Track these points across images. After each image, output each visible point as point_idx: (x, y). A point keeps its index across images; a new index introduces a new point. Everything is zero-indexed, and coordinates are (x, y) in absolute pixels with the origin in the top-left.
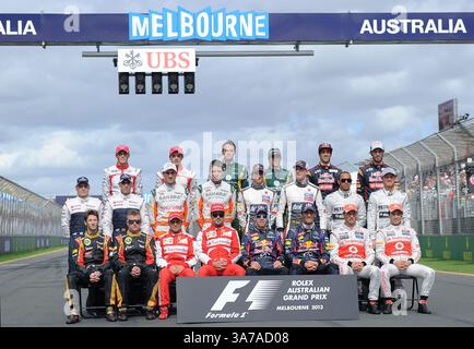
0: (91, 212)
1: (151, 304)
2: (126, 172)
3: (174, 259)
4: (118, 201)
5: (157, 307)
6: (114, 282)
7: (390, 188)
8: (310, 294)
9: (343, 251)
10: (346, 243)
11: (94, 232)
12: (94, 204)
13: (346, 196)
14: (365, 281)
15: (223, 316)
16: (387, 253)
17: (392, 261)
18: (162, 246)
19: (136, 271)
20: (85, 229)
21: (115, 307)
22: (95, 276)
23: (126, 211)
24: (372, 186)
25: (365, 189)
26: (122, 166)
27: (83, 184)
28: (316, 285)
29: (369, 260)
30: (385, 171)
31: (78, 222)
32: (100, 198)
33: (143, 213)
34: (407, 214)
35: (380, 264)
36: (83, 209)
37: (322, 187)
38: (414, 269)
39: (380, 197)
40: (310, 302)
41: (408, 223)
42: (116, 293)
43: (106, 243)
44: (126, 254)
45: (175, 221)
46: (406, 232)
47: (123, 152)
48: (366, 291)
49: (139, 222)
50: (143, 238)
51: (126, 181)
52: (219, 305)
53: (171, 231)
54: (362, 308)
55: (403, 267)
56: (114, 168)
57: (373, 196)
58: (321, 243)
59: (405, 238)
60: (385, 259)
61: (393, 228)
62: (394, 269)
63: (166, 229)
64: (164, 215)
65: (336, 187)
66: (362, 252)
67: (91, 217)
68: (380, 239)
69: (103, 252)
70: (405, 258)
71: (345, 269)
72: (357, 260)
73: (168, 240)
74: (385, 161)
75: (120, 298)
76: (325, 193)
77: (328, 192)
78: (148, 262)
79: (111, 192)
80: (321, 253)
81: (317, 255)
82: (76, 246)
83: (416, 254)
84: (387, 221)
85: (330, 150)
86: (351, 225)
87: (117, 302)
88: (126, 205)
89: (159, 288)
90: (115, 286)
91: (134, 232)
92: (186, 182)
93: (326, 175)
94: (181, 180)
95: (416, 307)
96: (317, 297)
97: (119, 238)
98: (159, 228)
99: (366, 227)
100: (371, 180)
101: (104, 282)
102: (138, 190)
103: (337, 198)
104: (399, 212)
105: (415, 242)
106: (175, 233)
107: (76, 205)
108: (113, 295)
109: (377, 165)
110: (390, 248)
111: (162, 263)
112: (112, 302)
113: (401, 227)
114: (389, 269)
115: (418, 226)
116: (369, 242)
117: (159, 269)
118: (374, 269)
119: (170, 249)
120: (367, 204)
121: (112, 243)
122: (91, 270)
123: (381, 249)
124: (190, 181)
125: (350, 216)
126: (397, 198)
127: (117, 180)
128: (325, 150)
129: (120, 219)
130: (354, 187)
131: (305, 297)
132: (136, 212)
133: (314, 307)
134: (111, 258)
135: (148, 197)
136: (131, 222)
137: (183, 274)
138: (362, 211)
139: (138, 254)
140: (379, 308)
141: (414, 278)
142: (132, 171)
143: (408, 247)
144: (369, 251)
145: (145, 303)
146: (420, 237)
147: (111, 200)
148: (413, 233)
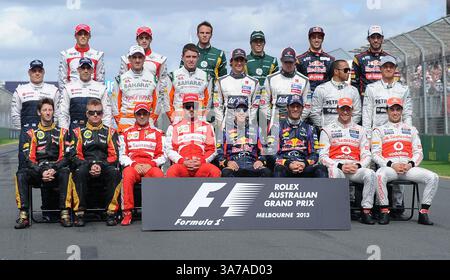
0: (46, 101)
1: (112, 207)
2: (86, 55)
3: (139, 156)
4: (77, 88)
5: (119, 211)
6: (71, 181)
7: (389, 79)
8: (295, 200)
9: (335, 151)
10: (338, 141)
11: (49, 123)
12: (49, 91)
13: (340, 88)
14: (358, 186)
15: (194, 223)
16: (385, 154)
17: (389, 164)
18: (126, 141)
19: (96, 169)
20: (38, 120)
21: (71, 211)
22: (48, 174)
23: (86, 100)
24: (369, 77)
26: (83, 48)
27: (37, 68)
28: (302, 190)
29: (365, 162)
30: (384, 60)
31: (30, 111)
32: (56, 84)
33: (104, 103)
35: (375, 166)
36: (36, 97)
37: (311, 77)
38: (415, 173)
39: (378, 90)
40: (295, 209)
41: (409, 121)
42: (72, 194)
43: (61, 137)
44: (85, 149)
45: (142, 112)
46: (405, 130)
47: (83, 32)
48: (359, 197)
49: (100, 113)
50: (105, 131)
51: (85, 65)
52: (190, 210)
53: (137, 124)
54: (354, 218)
55: (402, 171)
56: (73, 50)
57: (370, 88)
58: (309, 141)
59: (405, 138)
60: (382, 161)
61: (391, 126)
62: (391, 173)
63: (132, 122)
64: (129, 105)
66: (356, 153)
67: (46, 106)
68: (377, 138)
69: (58, 147)
70: (405, 160)
71: (335, 172)
73: (134, 135)
74: (384, 48)
75: (77, 200)
76: (314, 84)
77: (319, 83)
78: (110, 160)
79: (69, 78)
80: (308, 153)
81: (304, 155)
82: (28, 139)
83: (418, 156)
84: (385, 117)
85: (321, 35)
86: (345, 123)
87: (73, 205)
88: (85, 93)
89: (122, 190)
90: (71, 186)
91: (94, 125)
93: (316, 63)
94: (149, 66)
95: (416, 216)
96: (303, 203)
97: (77, 131)
98: (123, 121)
99: (360, 123)
100: (367, 69)
101: (59, 181)
102: (100, 76)
104: (398, 107)
105: (417, 142)
106: (141, 127)
107: (28, 92)
108: (69, 197)
109: (374, 52)
110: (387, 149)
111: (125, 160)
112: (68, 205)
113: (401, 125)
114: (386, 173)
115: (420, 123)
116: (364, 143)
117: (122, 167)
118: (369, 172)
119: (134, 145)
120: (362, 98)
121: (70, 136)
122: (45, 168)
124: (159, 67)
125: (345, 111)
126: (398, 91)
127: (75, 64)
128: (316, 35)
129: (79, 110)
131: (289, 204)
132: (97, 102)
133: (299, 215)
134: (67, 154)
135: (111, 85)
136: (91, 113)
137: (150, 174)
138: (357, 105)
139: (99, 149)
140: (373, 218)
141: (415, 184)
142: (93, 54)
143: (408, 147)
146: (422, 137)
147: (69, 87)
148: (415, 131)
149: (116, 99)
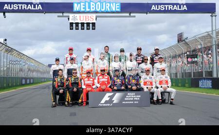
0: (60, 70)
1: (80, 101)
2: (72, 56)
3: (88, 85)
4: (70, 66)
5: (82, 102)
6: (68, 93)
7: (161, 62)
8: (134, 98)
9: (145, 83)
10: (146, 81)
11: (61, 76)
12: (61, 67)
13: (146, 65)
14: (152, 94)
15: (104, 105)
16: (160, 84)
17: (161, 87)
18: (84, 81)
19: (75, 89)
20: (58, 75)
21: (68, 102)
22: (61, 91)
23: (72, 69)
24: (155, 61)
25: (153, 62)
26: (71, 54)
27: (57, 60)
28: (136, 95)
29: (154, 86)
30: (159, 56)
31: (56, 73)
32: (63, 65)
33: (77, 70)
34: (167, 71)
35: (157, 88)
36: (57, 68)
37: (138, 62)
38: (169, 90)
40: (134, 101)
42: (68, 97)
43: (65, 80)
44: (72, 84)
45: (88, 72)
46: (166, 77)
47: (71, 49)
48: (153, 97)
49: (76, 73)
50: (78, 78)
51: (72, 59)
52: (103, 101)
53: (87, 76)
54: (151, 103)
55: (165, 89)
56: (68, 55)
58: (138, 81)
59: (166, 79)
60: (159, 86)
61: (162, 76)
62: (162, 90)
63: (86, 75)
64: (85, 70)
65: (143, 62)
66: (151, 83)
67: (60, 71)
69: (64, 83)
70: (166, 86)
72: (150, 87)
73: (86, 79)
74: (159, 53)
75: (70, 99)
76: (139, 64)
77: (140, 63)
78: (79, 87)
79: (67, 63)
80: (138, 84)
81: (136, 85)
82: (55, 81)
83: (170, 85)
84: (160, 73)
85: (141, 49)
86: (148, 75)
87: (69, 100)
88: (72, 67)
89: (83, 95)
90: (68, 95)
91: (74, 77)
92: (92, 60)
93: (139, 58)
94: (90, 59)
95: (169, 102)
96: (136, 99)
97: (70, 78)
98: (83, 75)
99: (153, 75)
100: (155, 59)
101: (64, 93)
102: (76, 62)
103: (143, 66)
104: (164, 70)
105: (169, 81)
106: (88, 77)
107: (55, 67)
108: (67, 98)
109: (157, 54)
110: (161, 83)
111: (84, 87)
112: (67, 100)
113: (165, 75)
114: (160, 90)
115: (170, 75)
116: (154, 81)
117: (83, 89)
118: (156, 89)
119: (86, 82)
120: (153, 68)
121: (67, 80)
122: (60, 89)
123: (158, 82)
124: (93, 59)
125: (148, 71)
126: (163, 65)
127: (69, 59)
128: (139, 49)
129: (70, 72)
130: (149, 62)
131: (132, 99)
132: (75, 70)
133: (135, 102)
134: (67, 85)
135: (79, 65)
136: (74, 73)
137: (91, 91)
138: (151, 70)
139: (76, 84)
140: (157, 103)
141: (169, 93)
142: (74, 56)
143: (167, 82)
144: (154, 83)
145: (78, 101)
146: (171, 79)
147: (67, 65)
148: (169, 77)
149: (81, 69)
